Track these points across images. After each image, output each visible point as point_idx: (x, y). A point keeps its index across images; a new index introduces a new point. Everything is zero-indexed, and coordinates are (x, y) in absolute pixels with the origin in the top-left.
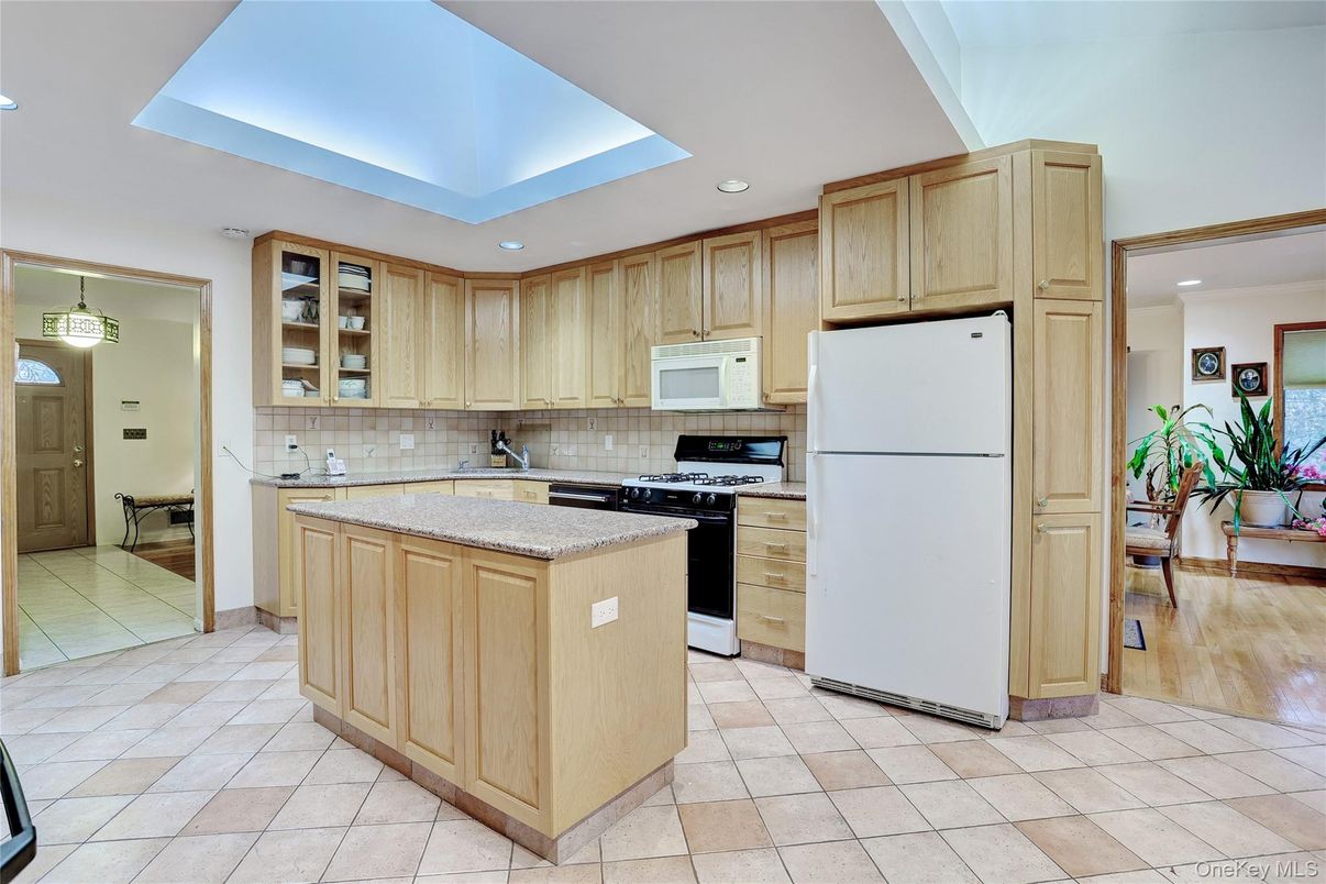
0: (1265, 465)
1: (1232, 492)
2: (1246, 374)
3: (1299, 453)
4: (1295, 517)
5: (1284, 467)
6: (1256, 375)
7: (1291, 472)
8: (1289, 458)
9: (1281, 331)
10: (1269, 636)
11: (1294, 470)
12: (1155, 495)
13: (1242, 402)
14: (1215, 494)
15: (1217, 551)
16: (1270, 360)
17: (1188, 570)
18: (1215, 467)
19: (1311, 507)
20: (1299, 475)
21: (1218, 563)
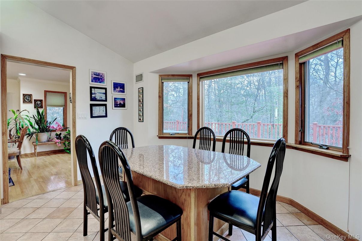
0: (43, 126)
1: (35, 134)
2: (38, 102)
3: (50, 122)
4: (50, 138)
5: (47, 126)
6: (40, 103)
7: (49, 128)
8: (48, 124)
9: (46, 92)
10: (47, 169)
11: (49, 127)
12: (12, 137)
13: (37, 110)
14: (30, 135)
15: (31, 151)
16: (43, 99)
17: (23, 158)
18: (30, 128)
19: (53, 136)
20: (50, 128)
21: (32, 154)
